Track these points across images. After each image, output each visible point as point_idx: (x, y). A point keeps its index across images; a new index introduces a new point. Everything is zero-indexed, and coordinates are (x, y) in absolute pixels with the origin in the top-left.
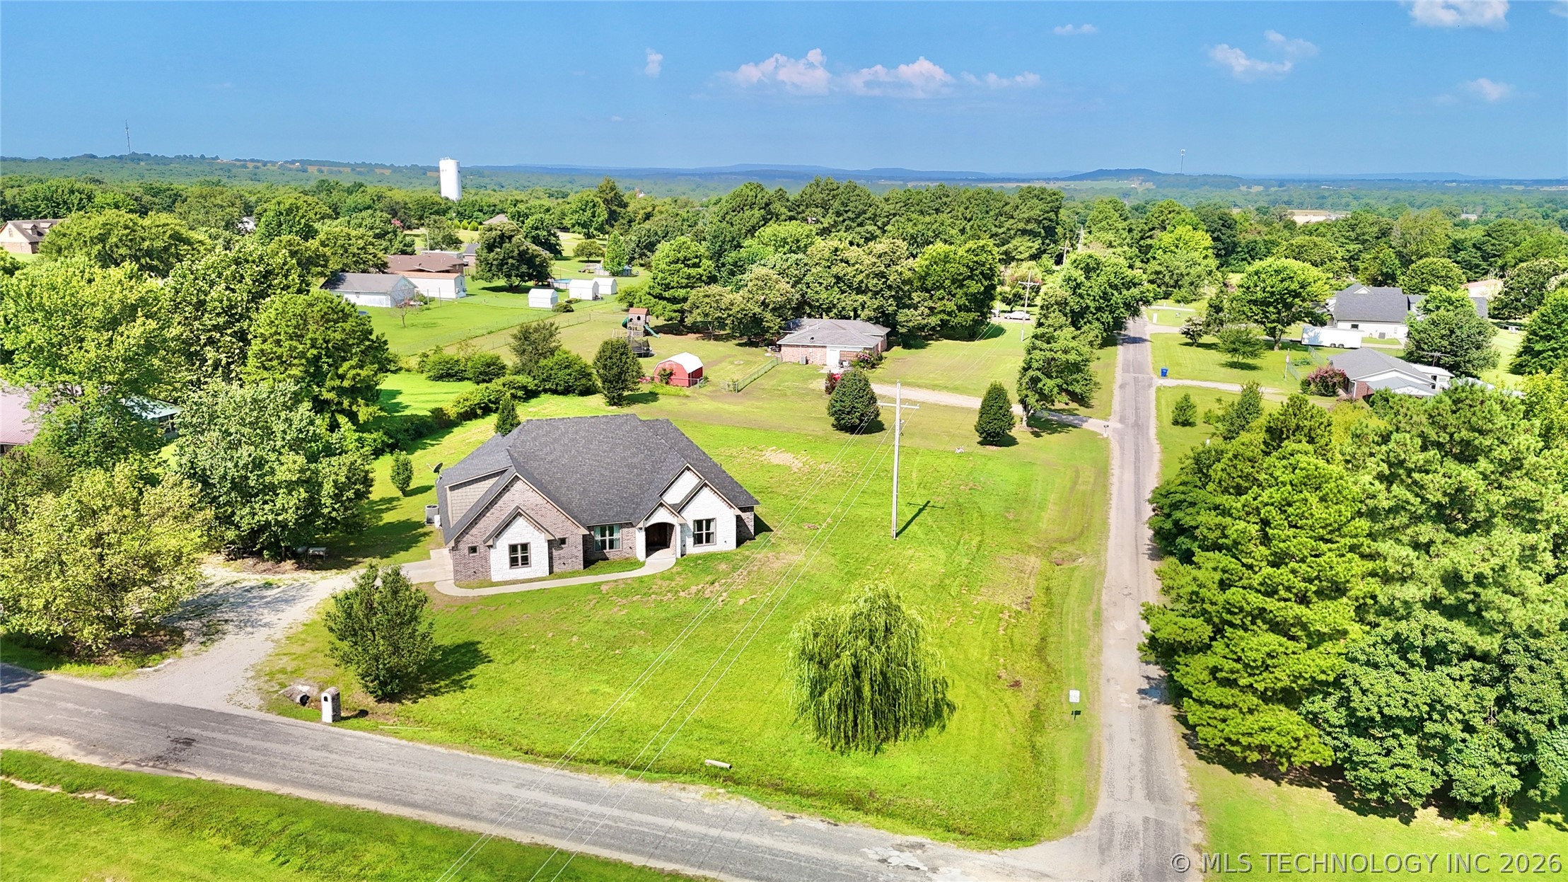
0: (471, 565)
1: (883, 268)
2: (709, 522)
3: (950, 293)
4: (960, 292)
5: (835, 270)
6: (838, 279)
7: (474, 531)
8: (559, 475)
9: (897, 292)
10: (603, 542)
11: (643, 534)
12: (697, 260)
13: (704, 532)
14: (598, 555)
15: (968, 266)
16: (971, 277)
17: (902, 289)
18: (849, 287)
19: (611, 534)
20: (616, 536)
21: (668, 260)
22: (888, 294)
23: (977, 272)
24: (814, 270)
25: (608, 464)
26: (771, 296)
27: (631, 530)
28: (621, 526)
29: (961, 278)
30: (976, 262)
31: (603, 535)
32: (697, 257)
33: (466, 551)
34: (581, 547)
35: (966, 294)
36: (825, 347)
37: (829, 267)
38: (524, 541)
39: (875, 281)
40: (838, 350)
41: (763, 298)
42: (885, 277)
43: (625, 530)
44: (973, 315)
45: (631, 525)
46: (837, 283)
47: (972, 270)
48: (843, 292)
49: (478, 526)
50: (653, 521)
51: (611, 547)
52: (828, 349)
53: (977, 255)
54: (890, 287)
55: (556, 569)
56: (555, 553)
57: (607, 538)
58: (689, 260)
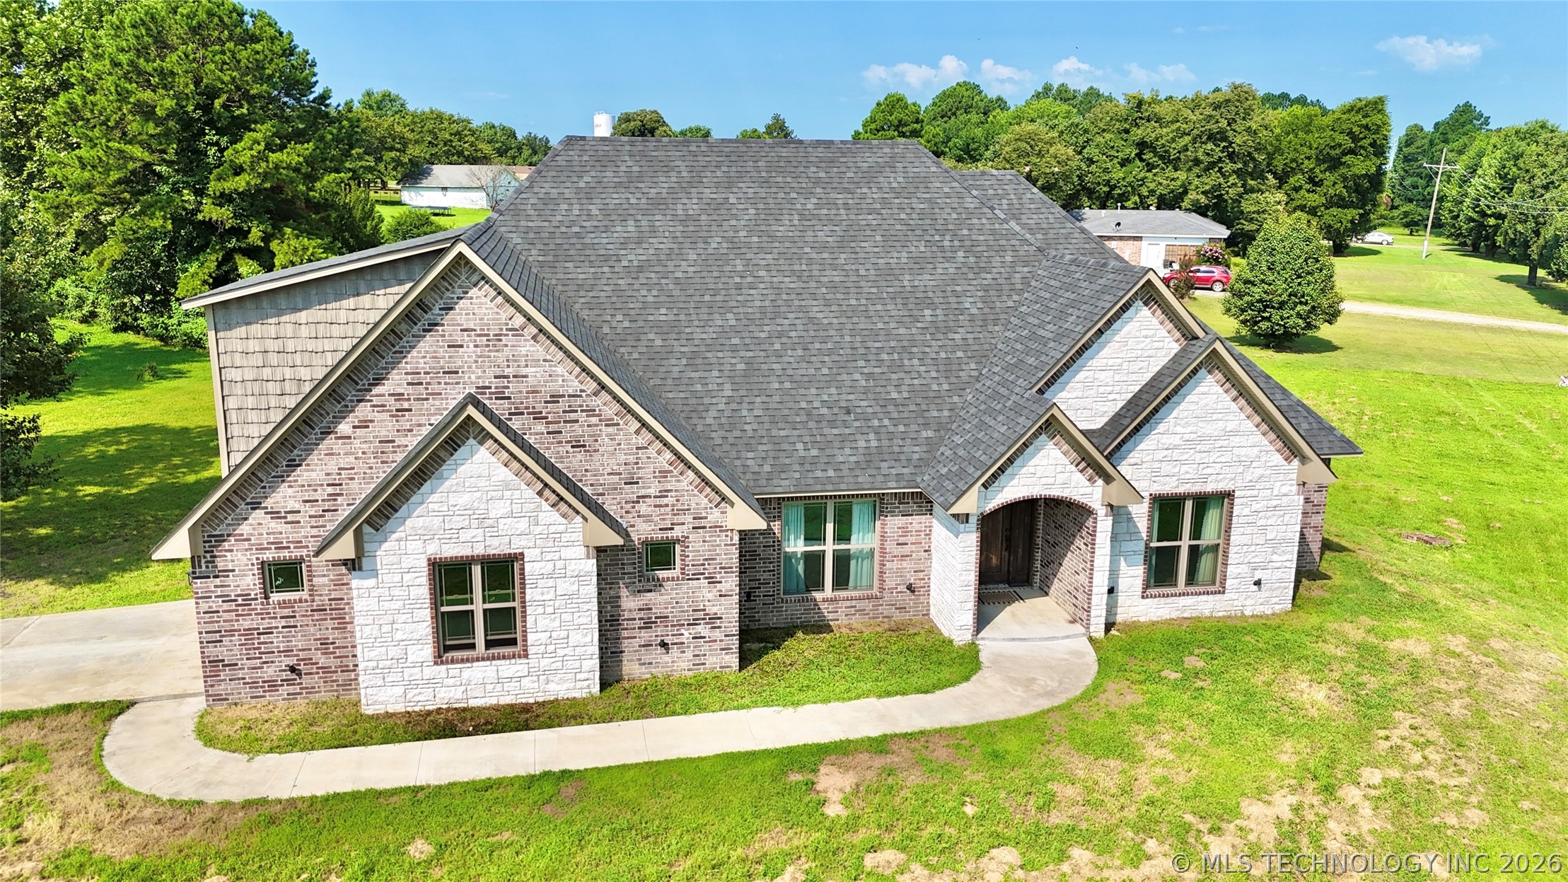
0: (277, 641)
1: (1223, 123)
2: (1202, 502)
3: (1311, 180)
4: (1330, 178)
5: (1138, 134)
6: (1142, 145)
7: (284, 496)
8: (663, 315)
9: (1245, 164)
10: (814, 561)
11: (971, 539)
12: (917, 126)
13: (1185, 543)
14: (792, 610)
15: (1351, 133)
16: (1352, 152)
17: (1253, 159)
18: (1161, 158)
19: (843, 535)
20: (860, 541)
21: (873, 126)
22: (1229, 167)
23: (1365, 143)
24: (1099, 139)
25: (833, 287)
26: (1043, 163)
27: (917, 522)
28: (880, 505)
29: (1338, 151)
30: (1367, 127)
31: (813, 535)
32: (917, 121)
33: (250, 581)
34: (731, 583)
35: (1345, 179)
36: (1139, 239)
37: (1127, 131)
38: (497, 547)
39: (1210, 146)
40: (1163, 244)
41: (1027, 169)
42: (1225, 139)
43: (894, 523)
44: (1353, 213)
45: (922, 503)
46: (1139, 156)
47: (1354, 138)
48: (1150, 167)
49: (303, 475)
50: (1014, 489)
51: (841, 580)
52: (1144, 243)
53: (1365, 116)
54: (1232, 156)
55: (631, 668)
56: (630, 603)
57: (829, 547)
58: (906, 125)
